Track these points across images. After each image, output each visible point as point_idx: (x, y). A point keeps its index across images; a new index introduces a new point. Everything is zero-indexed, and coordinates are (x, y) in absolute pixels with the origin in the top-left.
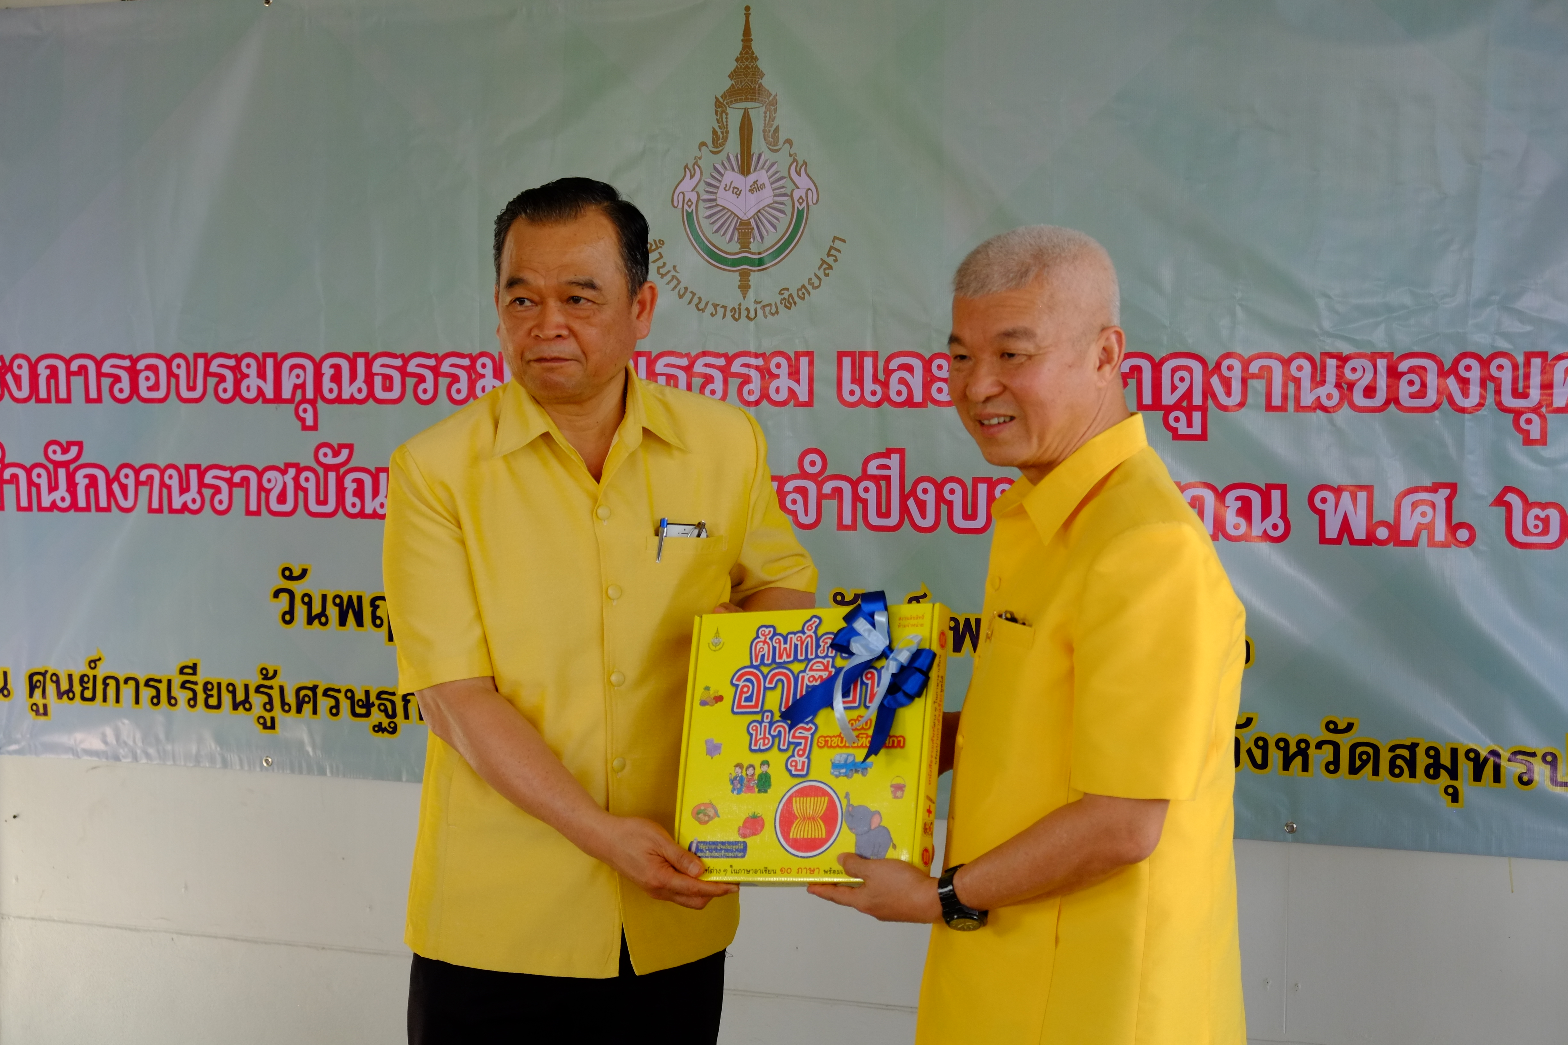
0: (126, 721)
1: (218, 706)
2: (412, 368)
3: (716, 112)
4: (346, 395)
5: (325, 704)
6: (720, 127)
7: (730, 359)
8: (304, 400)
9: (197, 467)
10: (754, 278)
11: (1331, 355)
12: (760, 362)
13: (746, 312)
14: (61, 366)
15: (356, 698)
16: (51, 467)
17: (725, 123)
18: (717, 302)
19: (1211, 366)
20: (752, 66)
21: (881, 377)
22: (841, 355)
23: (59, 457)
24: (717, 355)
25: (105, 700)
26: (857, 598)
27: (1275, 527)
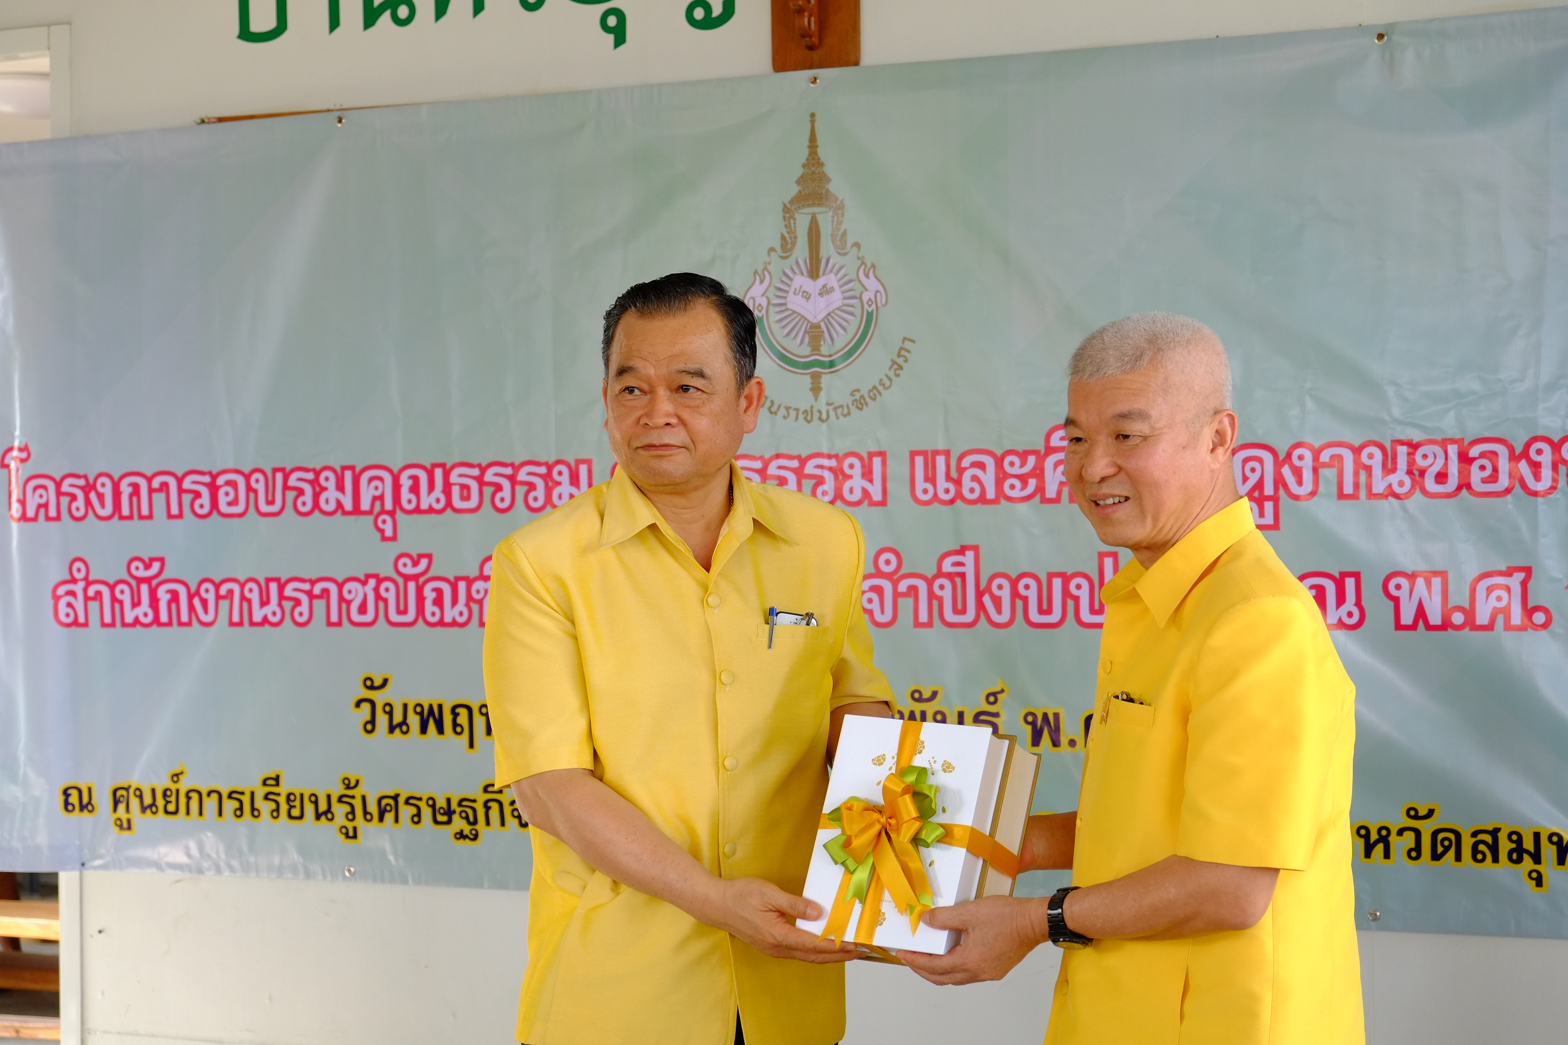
0: (210, 834)
1: (301, 817)
2: (489, 477)
3: (784, 218)
4: (424, 506)
5: (406, 812)
6: (788, 233)
7: (803, 461)
8: (383, 511)
9: (277, 580)
10: (825, 380)
11: (1402, 443)
12: (833, 463)
13: (818, 414)
14: (143, 483)
15: (438, 806)
16: (133, 583)
17: (793, 228)
18: (789, 405)
19: (1282, 456)
20: (819, 172)
21: (954, 474)
22: (913, 454)
23: (142, 573)
24: (790, 457)
25: (188, 813)
26: (935, 694)
27: (1350, 614)
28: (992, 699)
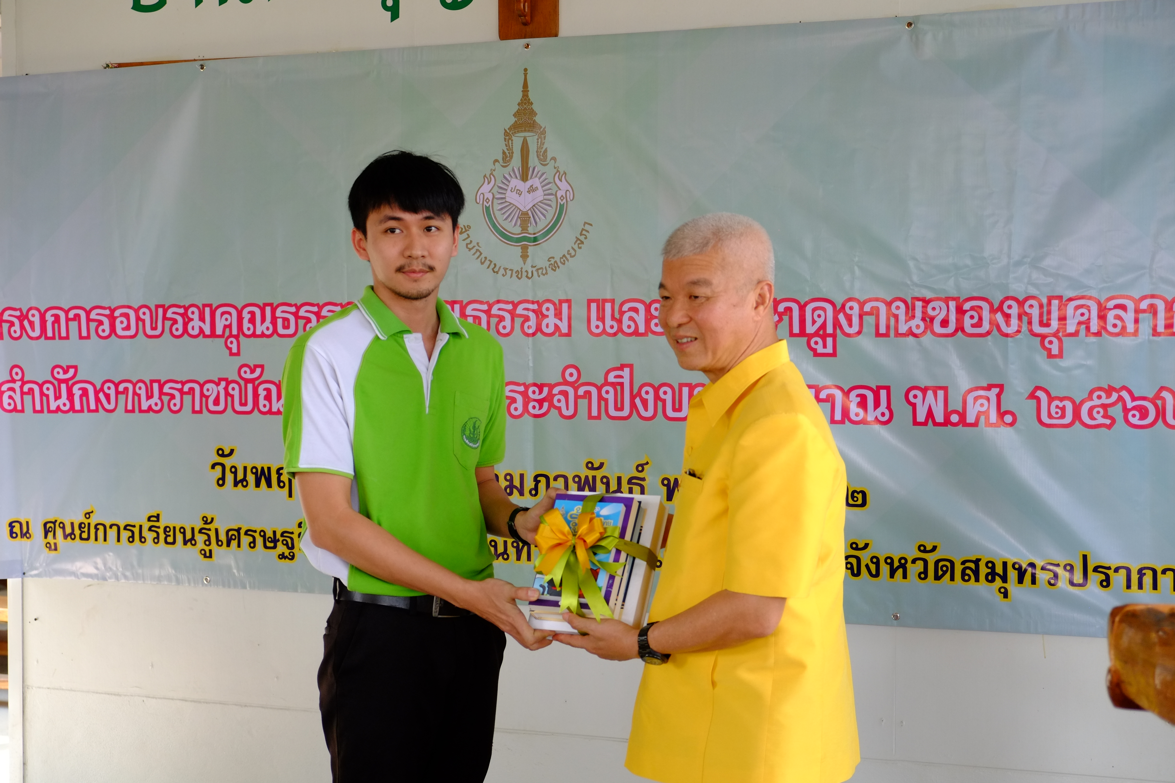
0: (111, 554)
1: (174, 543)
2: (302, 313)
3: (505, 139)
4: (258, 332)
5: (246, 540)
6: (507, 150)
7: (515, 305)
8: (231, 336)
9: (158, 381)
10: (531, 250)
11: (919, 299)
12: (535, 307)
13: (526, 273)
14: (62, 315)
15: (267, 537)
16: (56, 383)
17: (511, 147)
18: (507, 267)
19: (839, 307)
20: (529, 109)
21: (617, 316)
22: (590, 302)
23: (62, 376)
24: (507, 302)
25: (96, 539)
26: (602, 465)
27: (883, 414)
28: (640, 468)
